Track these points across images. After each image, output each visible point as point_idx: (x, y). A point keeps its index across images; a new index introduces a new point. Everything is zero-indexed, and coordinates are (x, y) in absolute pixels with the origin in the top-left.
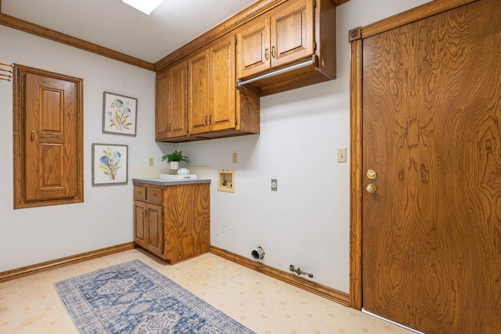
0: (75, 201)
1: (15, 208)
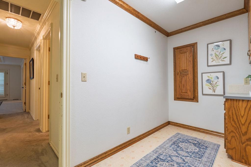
1: (174, 100)
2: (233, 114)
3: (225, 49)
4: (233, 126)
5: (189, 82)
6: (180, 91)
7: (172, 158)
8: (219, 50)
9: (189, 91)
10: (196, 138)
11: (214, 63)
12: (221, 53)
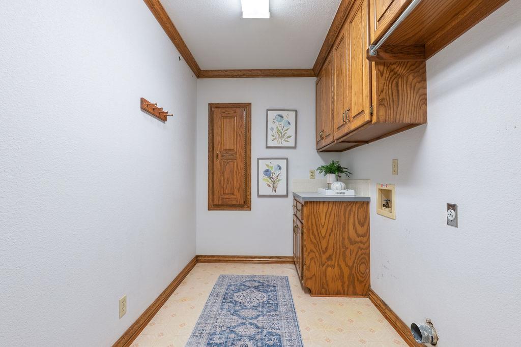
0: (245, 209)
1: (209, 210)
2: (312, 225)
3: (289, 123)
4: (313, 242)
5: (238, 173)
6: (221, 191)
7: (238, 332)
8: (282, 123)
9: (237, 191)
10: (254, 276)
11: (275, 144)
12: (285, 128)
